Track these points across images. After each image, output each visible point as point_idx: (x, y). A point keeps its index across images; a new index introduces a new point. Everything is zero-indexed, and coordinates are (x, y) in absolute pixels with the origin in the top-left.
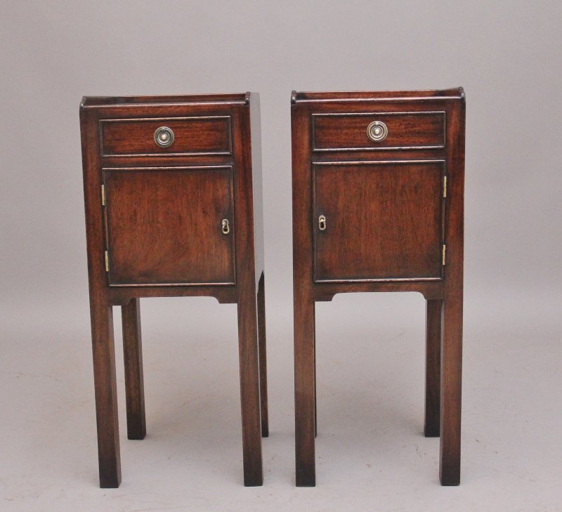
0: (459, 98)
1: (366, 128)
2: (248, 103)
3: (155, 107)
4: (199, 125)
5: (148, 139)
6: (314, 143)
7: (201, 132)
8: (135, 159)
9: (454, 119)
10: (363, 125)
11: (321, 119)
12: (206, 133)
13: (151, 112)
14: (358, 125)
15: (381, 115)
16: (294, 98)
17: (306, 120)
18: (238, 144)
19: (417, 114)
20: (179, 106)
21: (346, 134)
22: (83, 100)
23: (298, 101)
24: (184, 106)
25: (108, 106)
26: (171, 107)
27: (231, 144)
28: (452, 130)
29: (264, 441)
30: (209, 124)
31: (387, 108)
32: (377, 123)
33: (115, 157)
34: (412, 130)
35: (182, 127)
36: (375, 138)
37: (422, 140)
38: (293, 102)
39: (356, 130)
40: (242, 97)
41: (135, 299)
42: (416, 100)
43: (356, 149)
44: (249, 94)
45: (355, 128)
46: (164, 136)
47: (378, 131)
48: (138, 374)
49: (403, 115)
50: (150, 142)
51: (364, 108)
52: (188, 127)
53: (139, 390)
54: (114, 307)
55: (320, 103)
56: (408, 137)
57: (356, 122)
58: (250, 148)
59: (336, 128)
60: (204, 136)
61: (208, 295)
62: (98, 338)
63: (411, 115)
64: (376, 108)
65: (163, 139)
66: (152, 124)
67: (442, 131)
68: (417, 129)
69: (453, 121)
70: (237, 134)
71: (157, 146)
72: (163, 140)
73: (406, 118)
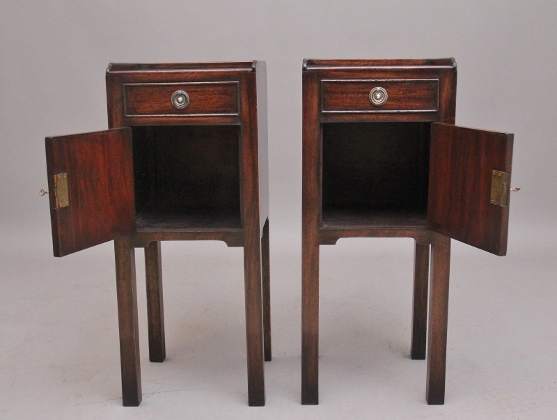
0: (451, 67)
1: (368, 93)
2: (254, 70)
3: (172, 73)
4: (211, 89)
5: (167, 101)
6: (322, 106)
7: (213, 96)
8: (154, 119)
9: (447, 86)
10: (366, 90)
11: (329, 85)
12: (217, 96)
13: (168, 77)
14: (361, 90)
15: (383, 82)
16: (305, 65)
17: (316, 86)
18: (245, 107)
19: (414, 82)
20: (193, 73)
21: (351, 98)
22: (109, 66)
23: (309, 68)
24: (198, 73)
25: (131, 72)
26: (186, 73)
27: (239, 106)
28: (444, 95)
29: (266, 365)
30: (220, 88)
31: (388, 75)
32: (378, 89)
33: (137, 117)
34: (409, 95)
35: (197, 91)
36: (377, 102)
37: (418, 105)
38: (304, 69)
39: (360, 95)
40: (249, 64)
41: (156, 242)
42: (414, 69)
43: (359, 111)
44: (255, 62)
45: (359, 93)
46: (180, 99)
47: (379, 96)
48: (159, 306)
49: (402, 82)
50: (168, 104)
51: (367, 75)
52: (201, 91)
53: (160, 320)
54: (136, 249)
55: (328, 70)
56: (406, 101)
57: (360, 88)
58: (256, 110)
59: (342, 93)
60: (216, 99)
61: (218, 239)
62: (121, 275)
63: (408, 82)
64: (377, 75)
65: (180, 101)
66: (170, 88)
67: (436, 96)
68: (413, 94)
69: (445, 89)
70: (244, 97)
71: (174, 108)
72: (180, 103)
73: (404, 85)
